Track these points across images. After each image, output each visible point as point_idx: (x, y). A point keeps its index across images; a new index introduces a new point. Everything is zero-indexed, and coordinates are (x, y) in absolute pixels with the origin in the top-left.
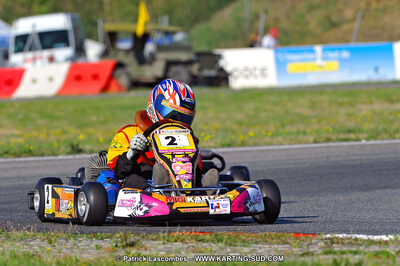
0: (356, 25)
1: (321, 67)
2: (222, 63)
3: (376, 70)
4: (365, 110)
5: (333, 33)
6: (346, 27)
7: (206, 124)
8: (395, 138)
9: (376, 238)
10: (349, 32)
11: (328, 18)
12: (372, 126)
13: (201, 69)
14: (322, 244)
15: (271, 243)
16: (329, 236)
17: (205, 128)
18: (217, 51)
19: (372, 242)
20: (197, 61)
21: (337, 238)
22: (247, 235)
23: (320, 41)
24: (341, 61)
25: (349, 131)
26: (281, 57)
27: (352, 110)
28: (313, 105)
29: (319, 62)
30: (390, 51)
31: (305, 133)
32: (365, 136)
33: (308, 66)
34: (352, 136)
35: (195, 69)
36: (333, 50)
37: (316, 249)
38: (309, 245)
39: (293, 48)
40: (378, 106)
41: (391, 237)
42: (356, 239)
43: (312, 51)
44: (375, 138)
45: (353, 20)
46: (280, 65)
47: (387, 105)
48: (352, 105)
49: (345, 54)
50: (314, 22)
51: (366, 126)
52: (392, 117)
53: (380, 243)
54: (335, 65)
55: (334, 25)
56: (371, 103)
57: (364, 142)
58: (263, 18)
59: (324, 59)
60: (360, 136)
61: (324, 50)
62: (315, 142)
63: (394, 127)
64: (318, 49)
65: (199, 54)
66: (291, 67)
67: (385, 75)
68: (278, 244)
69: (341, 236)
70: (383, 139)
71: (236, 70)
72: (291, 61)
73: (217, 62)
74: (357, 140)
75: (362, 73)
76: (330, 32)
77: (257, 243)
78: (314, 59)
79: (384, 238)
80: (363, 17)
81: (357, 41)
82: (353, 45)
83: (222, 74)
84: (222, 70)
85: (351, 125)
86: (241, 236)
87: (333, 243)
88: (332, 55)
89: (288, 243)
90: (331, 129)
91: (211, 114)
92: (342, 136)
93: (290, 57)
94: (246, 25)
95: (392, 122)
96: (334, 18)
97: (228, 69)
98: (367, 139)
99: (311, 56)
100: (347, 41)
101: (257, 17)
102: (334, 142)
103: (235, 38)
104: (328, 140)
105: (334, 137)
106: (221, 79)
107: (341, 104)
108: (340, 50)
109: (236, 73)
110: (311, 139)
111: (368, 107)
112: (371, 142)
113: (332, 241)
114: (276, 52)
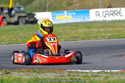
1: (66, 17)
2: (35, 17)
3: (84, 18)
4: (80, 31)
8: (90, 40)
9: (84, 71)
10: (75, 6)
11: (69, 2)
12: (83, 36)
13: (29, 19)
14: (67, 73)
15: (51, 73)
16: (69, 70)
18: (34, 13)
19: (83, 73)
20: (28, 16)
21: (72, 71)
23: (66, 10)
24: (73, 15)
25: (75, 38)
26: (53, 14)
27: (76, 31)
28: (64, 29)
29: (66, 16)
30: (88, 12)
31: (61, 38)
32: (80, 39)
33: (62, 17)
34: (76, 39)
35: (27, 19)
36: (70, 12)
37: (65, 74)
38: (63, 73)
39: (57, 12)
40: (84, 30)
41: (89, 71)
42: (78, 72)
43: (64, 13)
44: (84, 40)
45: (76, 3)
46: (54, 17)
47: (87, 29)
48: (76, 29)
49: (74, 14)
50: (64, 3)
51: (81, 36)
52: (89, 33)
53: (86, 73)
54: (71, 17)
55: (70, 4)
56: (82, 29)
57: (80, 41)
58: (48, 3)
59: (67, 15)
60: (79, 39)
61: (67, 12)
62: (65, 41)
63: (90, 36)
64: (65, 12)
65: (28, 14)
66: (57, 18)
67: (87, 20)
68: (53, 73)
69: (73, 70)
70: (86, 40)
71: (40, 19)
72: (57, 16)
74: (78, 40)
75: (79, 19)
76: (69, 7)
77: (46, 73)
78: (64, 15)
80: (80, 2)
81: (78, 9)
82: (76, 11)
84: (35, 19)
85: (76, 36)
86: (42, 71)
87: (70, 73)
88: (70, 14)
89: (56, 73)
90: (69, 37)
92: (73, 39)
93: (57, 14)
94: (43, 5)
96: (71, 2)
97: (37, 18)
99: (63, 14)
100: (75, 9)
101: (46, 2)
102: (70, 41)
103: (39, 9)
104: (69, 40)
105: (70, 40)
106: (35, 22)
107: (73, 29)
108: (72, 12)
110: (63, 40)
112: (82, 41)
113: (70, 72)
114: (52, 13)
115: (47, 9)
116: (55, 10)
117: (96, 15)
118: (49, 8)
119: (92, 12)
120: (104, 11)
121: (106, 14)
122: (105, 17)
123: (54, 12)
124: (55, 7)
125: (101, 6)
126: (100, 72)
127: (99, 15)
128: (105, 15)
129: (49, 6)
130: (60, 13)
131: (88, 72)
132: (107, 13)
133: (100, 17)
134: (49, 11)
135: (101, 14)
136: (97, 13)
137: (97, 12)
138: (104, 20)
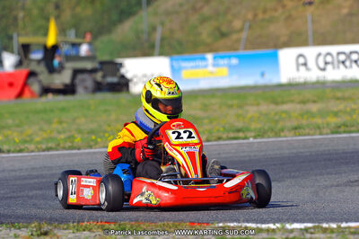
0: (244, 35)
1: (212, 73)
2: (123, 71)
3: (263, 75)
4: (252, 111)
5: (222, 42)
6: (234, 37)
7: (109, 126)
8: (280, 136)
9: (264, 226)
10: (238, 41)
11: (218, 29)
12: (259, 126)
13: (104, 77)
16: (221, 225)
17: (109, 129)
18: (119, 60)
19: (260, 230)
20: (101, 69)
21: (229, 227)
22: (147, 224)
23: (210, 51)
24: (230, 67)
25: (238, 131)
26: (175, 64)
27: (240, 112)
28: (205, 107)
29: (211, 68)
30: (275, 58)
32: (253, 134)
33: (200, 72)
34: (241, 135)
35: (99, 76)
36: (222, 57)
39: (186, 56)
40: (264, 108)
41: (278, 225)
42: (246, 228)
43: (204, 59)
44: (262, 137)
45: (241, 30)
46: (175, 71)
47: (272, 107)
48: (240, 107)
49: (234, 61)
50: (205, 32)
52: (277, 117)
53: (268, 230)
54: (225, 71)
55: (223, 35)
56: (258, 105)
57: (251, 140)
58: (159, 30)
59: (214, 65)
60: (249, 135)
61: (215, 58)
63: (280, 126)
64: (209, 56)
65: (102, 63)
66: (185, 74)
67: (270, 79)
69: (232, 225)
70: (269, 137)
71: (135, 76)
72: (185, 68)
73: (118, 70)
74: (245, 138)
76: (220, 41)
78: (206, 66)
79: (272, 226)
80: (250, 27)
81: (245, 49)
82: (241, 52)
83: (123, 81)
84: (123, 77)
85: (239, 125)
86: (142, 226)
88: (222, 62)
90: (222, 129)
91: (113, 116)
92: (232, 135)
93: (184, 64)
94: (144, 37)
95: (277, 122)
96: (224, 29)
97: (129, 76)
98: (255, 137)
99: (203, 63)
100: (236, 49)
101: (154, 29)
102: (224, 140)
103: (134, 48)
104: (219, 139)
105: (224, 136)
106: (122, 85)
107: (231, 107)
108: (230, 57)
109: (135, 80)
111: (254, 108)
112: (259, 140)
114: (172, 60)
115: (157, 49)
116: (180, 53)
117: (298, 65)
118: (162, 46)
119: (287, 56)
120: (319, 55)
121: (326, 63)
122: (324, 69)
123: (176, 57)
124: (180, 43)
125: (310, 39)
126: (310, 228)
127: (305, 64)
128: (322, 65)
129: (163, 39)
130: (195, 59)
131: (273, 230)
132: (329, 59)
133: (308, 69)
134: (161, 54)
135: (311, 63)
136: (301, 60)
137: (301, 55)
138: (321, 79)
